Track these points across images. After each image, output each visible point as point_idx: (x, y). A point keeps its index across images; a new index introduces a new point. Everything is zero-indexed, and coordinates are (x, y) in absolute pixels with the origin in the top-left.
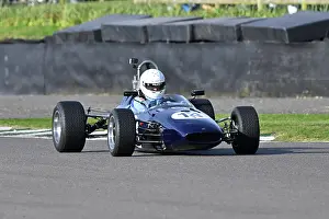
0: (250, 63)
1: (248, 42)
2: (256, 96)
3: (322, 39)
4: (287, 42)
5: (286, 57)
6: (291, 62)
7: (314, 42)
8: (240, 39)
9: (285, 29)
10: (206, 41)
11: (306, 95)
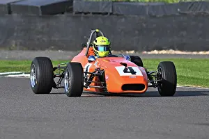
0: (16, 28)
2: (20, 49)
3: (63, 13)
4: (41, 15)
5: (40, 24)
6: (43, 28)
7: (58, 15)
8: (10, 12)
9: (39, 6)
11: (52, 49)
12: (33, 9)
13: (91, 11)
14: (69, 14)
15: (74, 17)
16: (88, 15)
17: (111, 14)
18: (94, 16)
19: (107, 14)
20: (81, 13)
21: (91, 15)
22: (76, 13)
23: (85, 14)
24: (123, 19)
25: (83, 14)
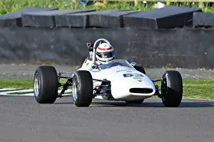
0: (129, 43)
1: (128, 28)
3: (181, 27)
4: (157, 28)
5: (155, 39)
6: (159, 42)
8: (122, 26)
9: (155, 19)
12: (149, 22)
15: (194, 31)
16: (209, 29)
20: (202, 26)
21: (213, 28)
22: (196, 27)
23: (207, 27)
25: (203, 28)
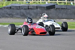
0: (39, 13)
1: (38, 9)
3: (52, 8)
4: (46, 9)
7: (51, 9)
10: (30, 9)
12: (44, 7)
13: (60, 8)
14: (54, 9)
15: (55, 10)
17: (66, 9)
18: (61, 9)
19: (65, 9)
20: (57, 8)
21: (60, 9)
24: (70, 10)
